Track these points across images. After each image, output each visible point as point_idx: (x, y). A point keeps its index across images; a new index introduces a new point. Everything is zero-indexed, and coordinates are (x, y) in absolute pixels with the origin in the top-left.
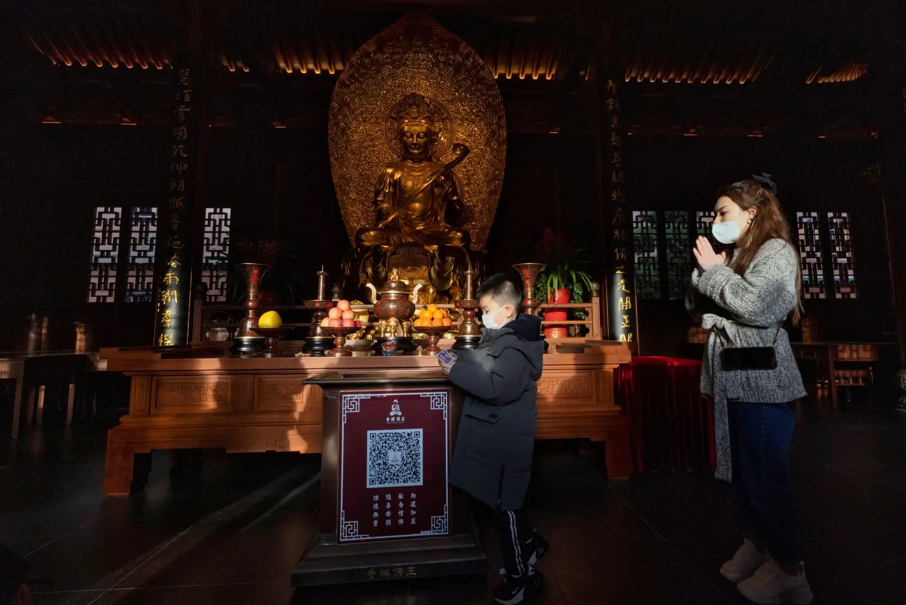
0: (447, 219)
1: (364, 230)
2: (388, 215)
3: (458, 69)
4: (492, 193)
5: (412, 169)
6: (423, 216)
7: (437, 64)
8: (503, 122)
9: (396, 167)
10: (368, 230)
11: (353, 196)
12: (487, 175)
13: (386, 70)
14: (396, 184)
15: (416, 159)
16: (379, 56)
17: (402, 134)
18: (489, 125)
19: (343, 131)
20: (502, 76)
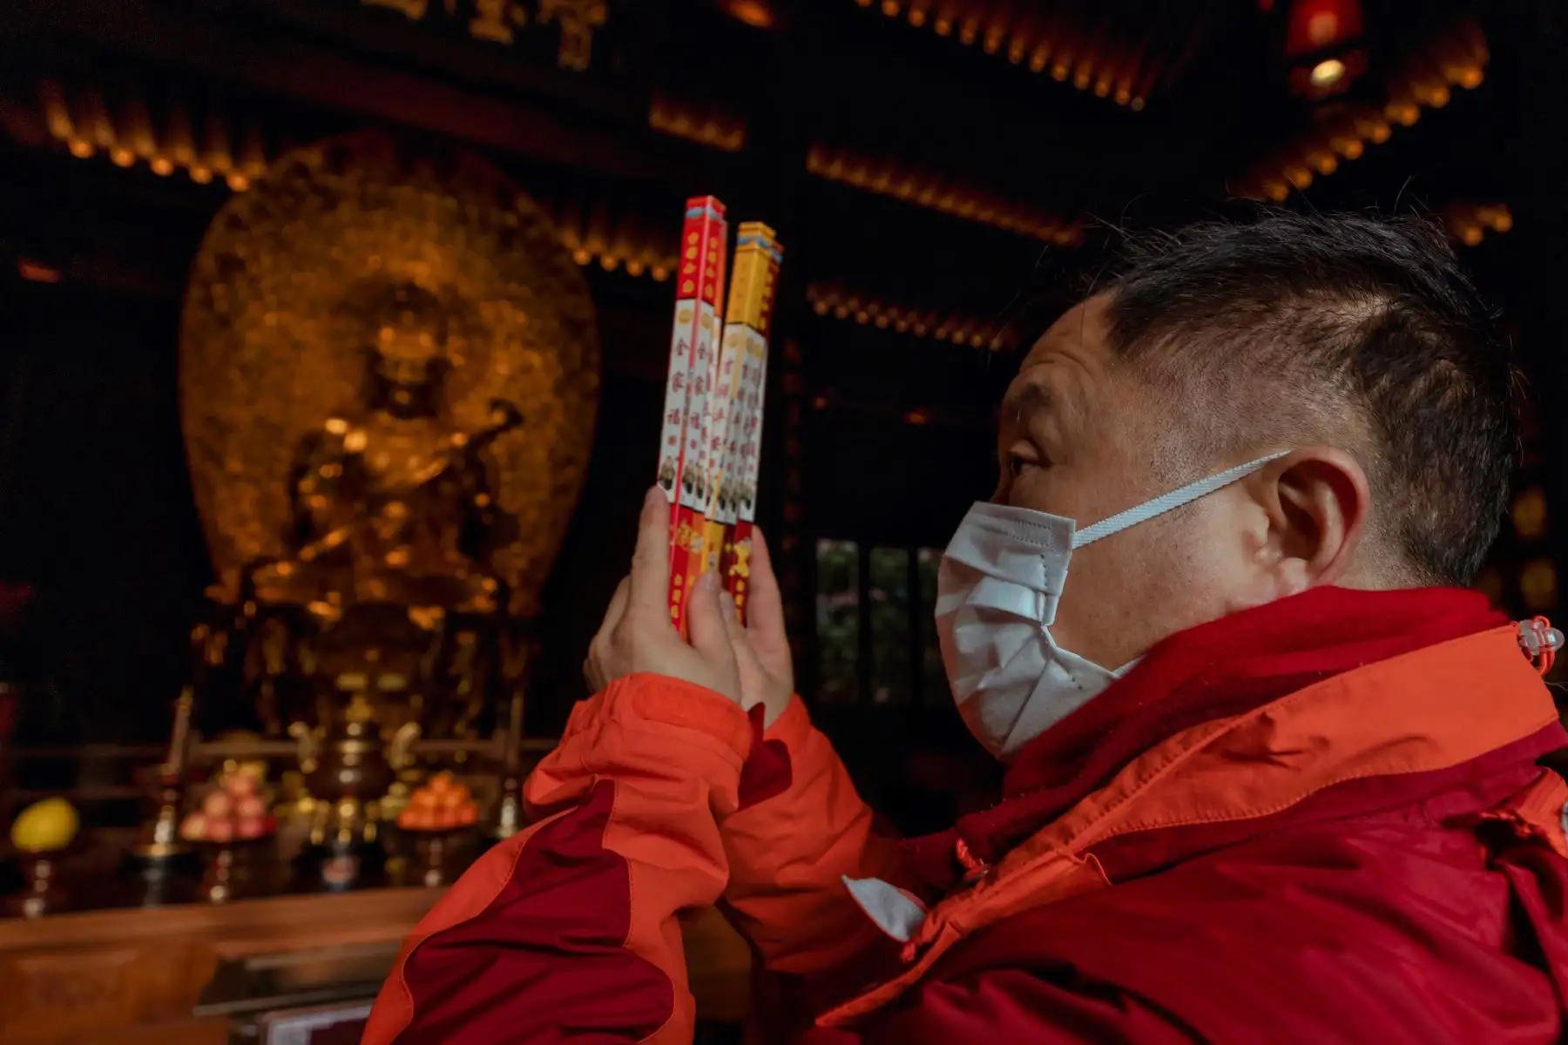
0: (464, 546)
1: (263, 561)
2: (326, 530)
3: (507, 238)
4: (559, 490)
5: (389, 431)
6: (407, 535)
7: (462, 219)
8: (594, 357)
9: (355, 422)
10: (273, 561)
11: (235, 465)
12: (551, 452)
13: (346, 211)
14: (352, 461)
15: (402, 413)
16: (331, 181)
17: (374, 358)
18: (563, 357)
19: (225, 322)
20: (595, 260)
